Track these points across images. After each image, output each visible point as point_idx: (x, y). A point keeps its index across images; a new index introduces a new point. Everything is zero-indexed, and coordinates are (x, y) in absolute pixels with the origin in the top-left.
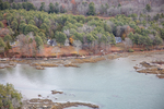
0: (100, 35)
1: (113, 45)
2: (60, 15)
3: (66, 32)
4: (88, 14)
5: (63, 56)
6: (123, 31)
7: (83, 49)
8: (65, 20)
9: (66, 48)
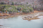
0: (14, 10)
1: (18, 13)
2: (4, 5)
3: (5, 9)
4: (12, 5)
5: (4, 16)
6: (20, 9)
7: (9, 14)
8: (5, 6)
9: (5, 14)
